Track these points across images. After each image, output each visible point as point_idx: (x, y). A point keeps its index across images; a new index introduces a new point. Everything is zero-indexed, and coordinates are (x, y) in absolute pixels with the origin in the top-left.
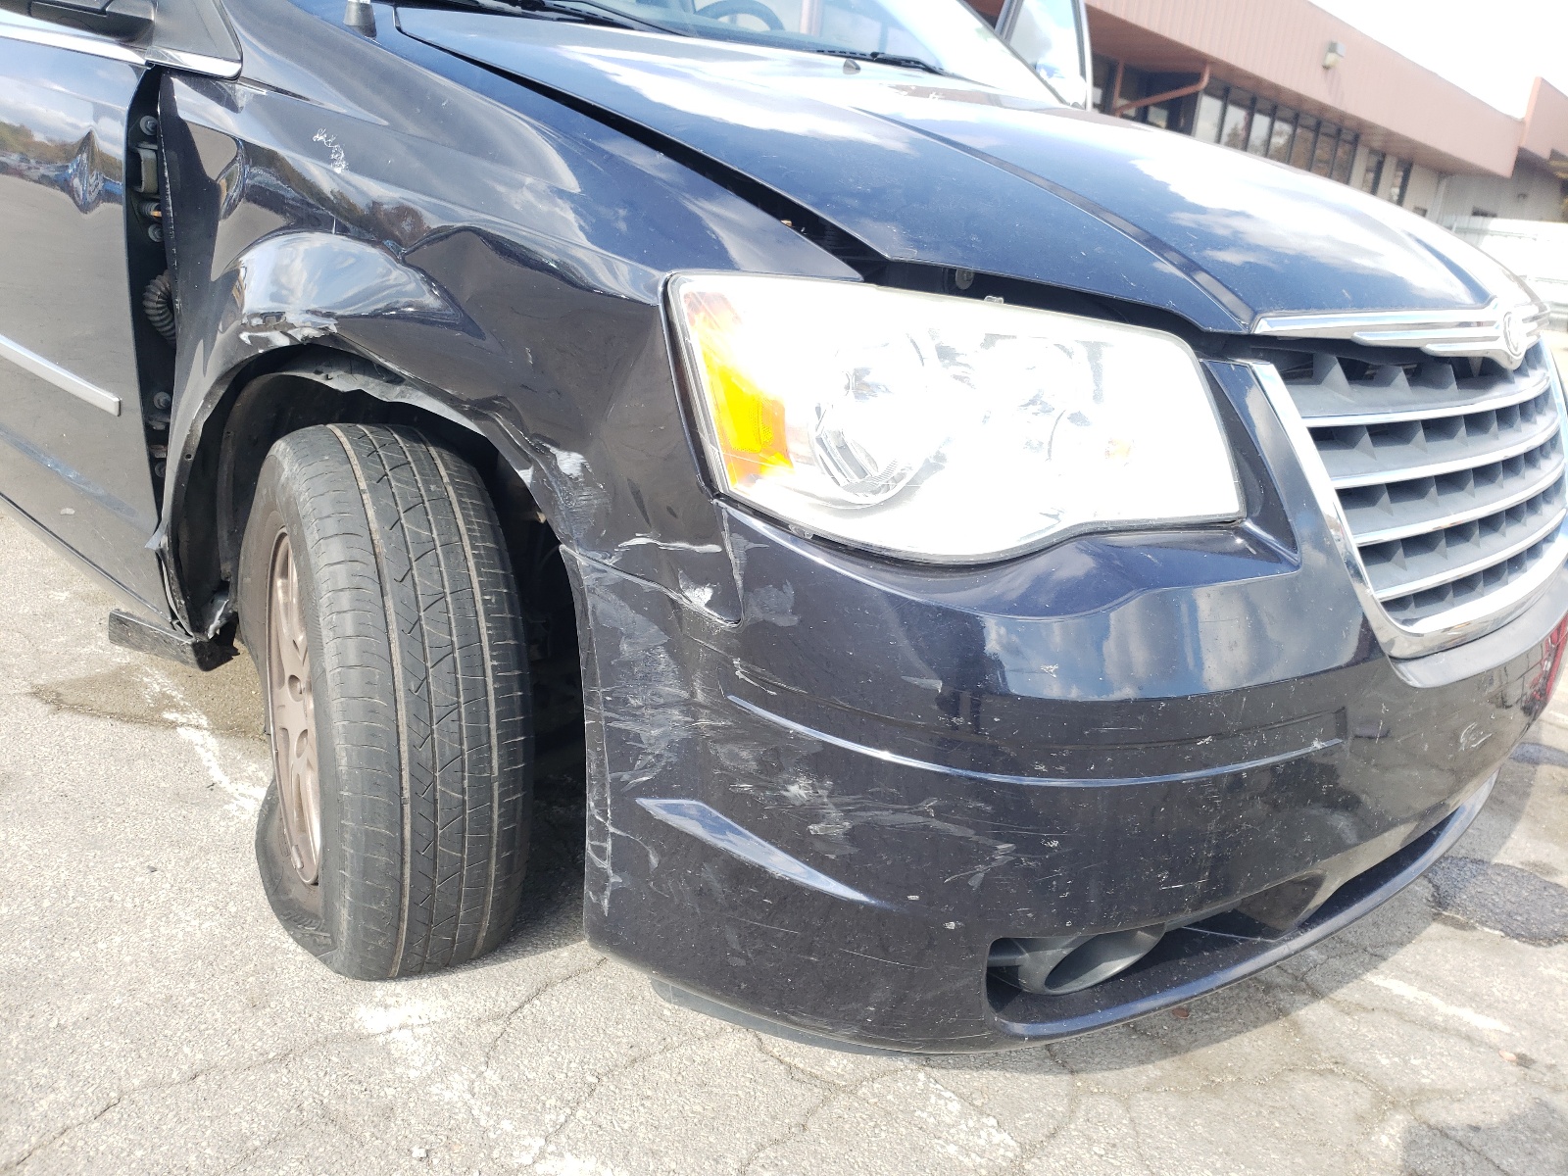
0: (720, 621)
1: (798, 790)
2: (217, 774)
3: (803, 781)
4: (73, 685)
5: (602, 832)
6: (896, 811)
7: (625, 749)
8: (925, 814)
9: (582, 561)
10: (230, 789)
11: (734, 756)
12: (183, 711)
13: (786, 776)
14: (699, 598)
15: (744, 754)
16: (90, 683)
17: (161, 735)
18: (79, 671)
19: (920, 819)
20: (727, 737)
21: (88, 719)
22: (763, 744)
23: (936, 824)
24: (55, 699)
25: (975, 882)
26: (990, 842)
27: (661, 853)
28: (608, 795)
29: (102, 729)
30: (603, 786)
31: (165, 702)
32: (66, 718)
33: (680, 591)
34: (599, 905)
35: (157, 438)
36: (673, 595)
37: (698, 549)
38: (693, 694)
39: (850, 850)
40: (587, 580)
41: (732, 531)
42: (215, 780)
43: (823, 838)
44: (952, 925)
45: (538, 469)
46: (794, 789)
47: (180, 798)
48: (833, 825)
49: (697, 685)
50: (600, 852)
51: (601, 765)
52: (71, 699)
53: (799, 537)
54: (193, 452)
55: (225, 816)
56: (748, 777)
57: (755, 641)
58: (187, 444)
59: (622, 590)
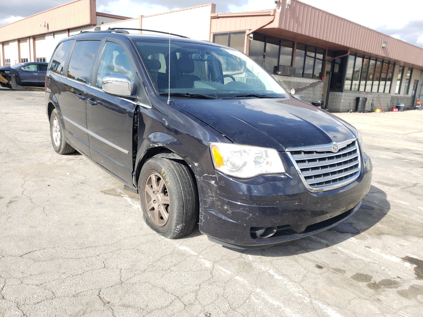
0: (216, 185)
1: (226, 207)
2: (131, 203)
3: (226, 206)
4: (106, 190)
5: (202, 214)
6: (237, 210)
7: (205, 202)
8: (241, 210)
9: (198, 177)
10: (133, 205)
11: (218, 203)
12: (124, 194)
13: (224, 205)
14: (213, 182)
15: (219, 203)
16: (109, 190)
17: (121, 198)
18: (107, 189)
19: (240, 211)
20: (217, 201)
21: (110, 195)
22: (221, 201)
23: (242, 211)
24: (105, 192)
25: (247, 219)
26: (249, 214)
27: (209, 216)
28: (203, 209)
29: (112, 197)
30: (202, 208)
31: (121, 193)
32: (107, 195)
33: (210, 181)
34: (201, 224)
35: (134, 157)
36: (210, 182)
37: (213, 176)
38: (213, 195)
39: (232, 215)
40: (199, 180)
41: (217, 174)
42: (131, 204)
43: (229, 214)
44: (245, 225)
45: (192, 165)
46: (225, 207)
47: (126, 206)
48: (230, 212)
49: (213, 194)
50: (201, 217)
51: (202, 205)
52: (107, 193)
53: (225, 174)
54: (141, 160)
55: (133, 208)
56: (220, 206)
57: (220, 188)
58: (140, 159)
59: (203, 181)
